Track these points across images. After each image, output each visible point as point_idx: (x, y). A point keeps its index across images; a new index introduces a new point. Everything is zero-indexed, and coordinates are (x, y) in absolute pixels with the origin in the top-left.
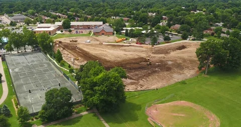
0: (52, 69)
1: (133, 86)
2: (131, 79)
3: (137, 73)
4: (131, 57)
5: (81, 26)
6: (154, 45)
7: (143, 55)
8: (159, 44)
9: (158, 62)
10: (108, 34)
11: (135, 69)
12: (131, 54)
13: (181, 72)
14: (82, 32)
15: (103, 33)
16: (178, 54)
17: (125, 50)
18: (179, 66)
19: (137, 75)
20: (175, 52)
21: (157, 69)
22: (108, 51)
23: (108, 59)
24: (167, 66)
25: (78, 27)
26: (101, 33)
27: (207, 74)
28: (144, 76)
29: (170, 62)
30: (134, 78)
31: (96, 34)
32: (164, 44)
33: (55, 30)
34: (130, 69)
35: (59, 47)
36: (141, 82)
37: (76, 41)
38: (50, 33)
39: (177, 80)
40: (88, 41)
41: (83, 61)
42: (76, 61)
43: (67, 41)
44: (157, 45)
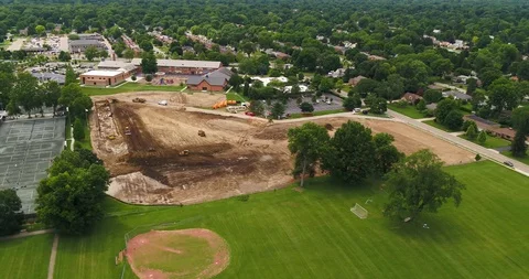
2: (165, 181)
3: (187, 173)
4: (210, 140)
5: (178, 68)
6: (277, 119)
7: (233, 138)
8: (289, 116)
9: (244, 156)
10: (212, 89)
11: (191, 166)
12: (215, 136)
14: (172, 82)
15: (205, 86)
17: (212, 126)
21: (228, 169)
23: (165, 141)
24: (254, 164)
25: (170, 71)
26: (200, 87)
27: (303, 187)
29: (266, 158)
30: (171, 182)
31: (192, 88)
32: (299, 117)
33: (123, 76)
34: (183, 164)
35: (107, 111)
36: (176, 189)
37: (143, 101)
38: (109, 80)
39: (239, 192)
40: (164, 102)
41: (119, 143)
42: (107, 142)
43: (129, 101)
44: (281, 119)
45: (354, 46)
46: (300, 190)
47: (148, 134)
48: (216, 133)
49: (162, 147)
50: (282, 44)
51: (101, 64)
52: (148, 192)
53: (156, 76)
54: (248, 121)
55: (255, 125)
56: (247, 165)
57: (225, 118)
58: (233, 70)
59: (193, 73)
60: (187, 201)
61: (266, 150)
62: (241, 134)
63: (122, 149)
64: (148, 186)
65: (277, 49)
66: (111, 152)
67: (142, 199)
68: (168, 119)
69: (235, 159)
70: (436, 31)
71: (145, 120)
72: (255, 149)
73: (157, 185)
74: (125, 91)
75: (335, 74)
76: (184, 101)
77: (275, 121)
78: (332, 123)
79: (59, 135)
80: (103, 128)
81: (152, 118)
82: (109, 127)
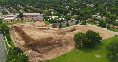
0: (3, 46)
1: (39, 58)
2: (40, 53)
3: (45, 48)
4: (46, 37)
5: (29, 15)
7: (52, 35)
8: (63, 27)
9: (58, 41)
10: (40, 21)
11: (45, 46)
12: (47, 35)
13: (67, 47)
14: (28, 19)
15: (38, 20)
16: (70, 34)
17: (45, 32)
18: (67, 43)
19: (44, 50)
20: (69, 33)
21: (55, 46)
22: (36, 32)
23: (34, 38)
24: (61, 43)
25: (27, 16)
26: (37, 20)
27: (79, 49)
28: (47, 50)
29: (64, 41)
30: (41, 52)
31: (34, 21)
32: (66, 27)
33: (15, 19)
34: (42, 46)
35: (13, 30)
36: (44, 55)
37: (23, 26)
38: (11, 20)
39: (62, 53)
40: (29, 26)
41: (21, 40)
42: (17, 40)
43: (19, 26)
44: (62, 28)
45: (69, 6)
46: (78, 51)
47: (28, 36)
48: (47, 34)
49: (34, 40)
50: (52, 7)
51: (8, 16)
52: (36, 57)
53: (23, 18)
54: (53, 30)
55: (56, 31)
56: (60, 44)
57: (47, 29)
58: (43, 15)
59: (33, 17)
60: (49, 58)
61: (63, 38)
62: (54, 34)
63: (22, 42)
64: (35, 54)
65: (51, 8)
66: (19, 43)
67: (35, 60)
68: (32, 31)
69: (55, 42)
70: (84, 2)
71: (26, 32)
72: (59, 38)
73: (38, 54)
74: (17, 23)
75: (69, 14)
76: (34, 25)
77: (61, 29)
78: (75, 28)
79: (2, 39)
80: (14, 35)
81: (27, 31)
82: (16, 35)
